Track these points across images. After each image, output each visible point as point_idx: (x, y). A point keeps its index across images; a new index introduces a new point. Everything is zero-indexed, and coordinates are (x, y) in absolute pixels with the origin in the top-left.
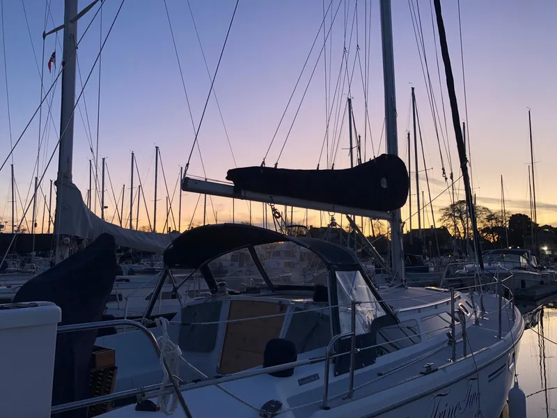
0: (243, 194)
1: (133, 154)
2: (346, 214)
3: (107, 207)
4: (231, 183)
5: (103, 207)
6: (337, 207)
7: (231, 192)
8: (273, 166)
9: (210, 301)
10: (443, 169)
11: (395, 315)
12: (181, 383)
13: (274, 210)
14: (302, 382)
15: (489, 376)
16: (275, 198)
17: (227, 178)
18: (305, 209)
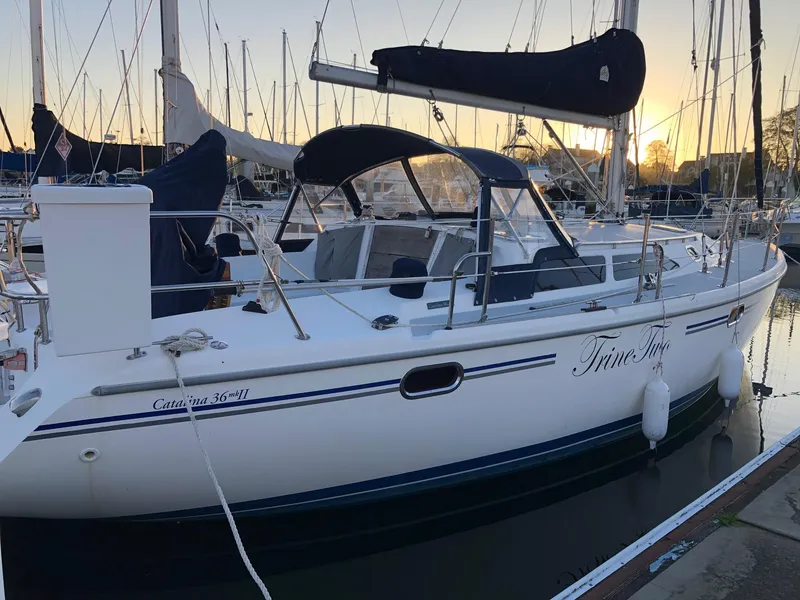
0: (390, 84)
1: (284, 33)
2: (543, 119)
3: (251, 114)
4: (375, 69)
5: (247, 114)
6: (529, 108)
7: (374, 82)
8: (437, 46)
9: (351, 225)
10: (694, 52)
11: (574, 248)
12: (283, 282)
13: (435, 109)
14: (431, 306)
15: (688, 328)
16: (437, 92)
17: (372, 62)
18: (474, 108)
